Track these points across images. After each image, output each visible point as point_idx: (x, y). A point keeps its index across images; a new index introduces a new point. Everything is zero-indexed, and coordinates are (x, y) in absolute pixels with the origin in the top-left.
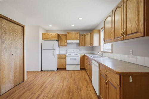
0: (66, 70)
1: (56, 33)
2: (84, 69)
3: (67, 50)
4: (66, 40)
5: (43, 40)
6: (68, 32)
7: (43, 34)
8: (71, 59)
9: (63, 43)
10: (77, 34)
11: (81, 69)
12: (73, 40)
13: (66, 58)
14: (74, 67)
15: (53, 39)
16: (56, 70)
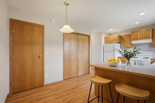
1: (117, 36)
4: (131, 41)
5: (105, 43)
6: (132, 32)
7: (106, 38)
9: (127, 45)
10: (147, 32)
12: (140, 40)
15: (115, 42)
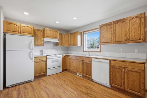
0: (46, 76)
2: (66, 70)
3: (42, 51)
8: (53, 61)
9: (39, 42)
10: (56, 33)
11: (63, 71)
12: (52, 38)
13: (46, 60)
14: (56, 69)
15: (27, 34)
16: (33, 80)
